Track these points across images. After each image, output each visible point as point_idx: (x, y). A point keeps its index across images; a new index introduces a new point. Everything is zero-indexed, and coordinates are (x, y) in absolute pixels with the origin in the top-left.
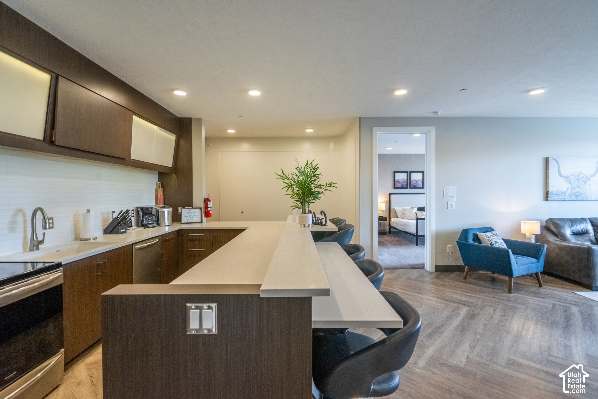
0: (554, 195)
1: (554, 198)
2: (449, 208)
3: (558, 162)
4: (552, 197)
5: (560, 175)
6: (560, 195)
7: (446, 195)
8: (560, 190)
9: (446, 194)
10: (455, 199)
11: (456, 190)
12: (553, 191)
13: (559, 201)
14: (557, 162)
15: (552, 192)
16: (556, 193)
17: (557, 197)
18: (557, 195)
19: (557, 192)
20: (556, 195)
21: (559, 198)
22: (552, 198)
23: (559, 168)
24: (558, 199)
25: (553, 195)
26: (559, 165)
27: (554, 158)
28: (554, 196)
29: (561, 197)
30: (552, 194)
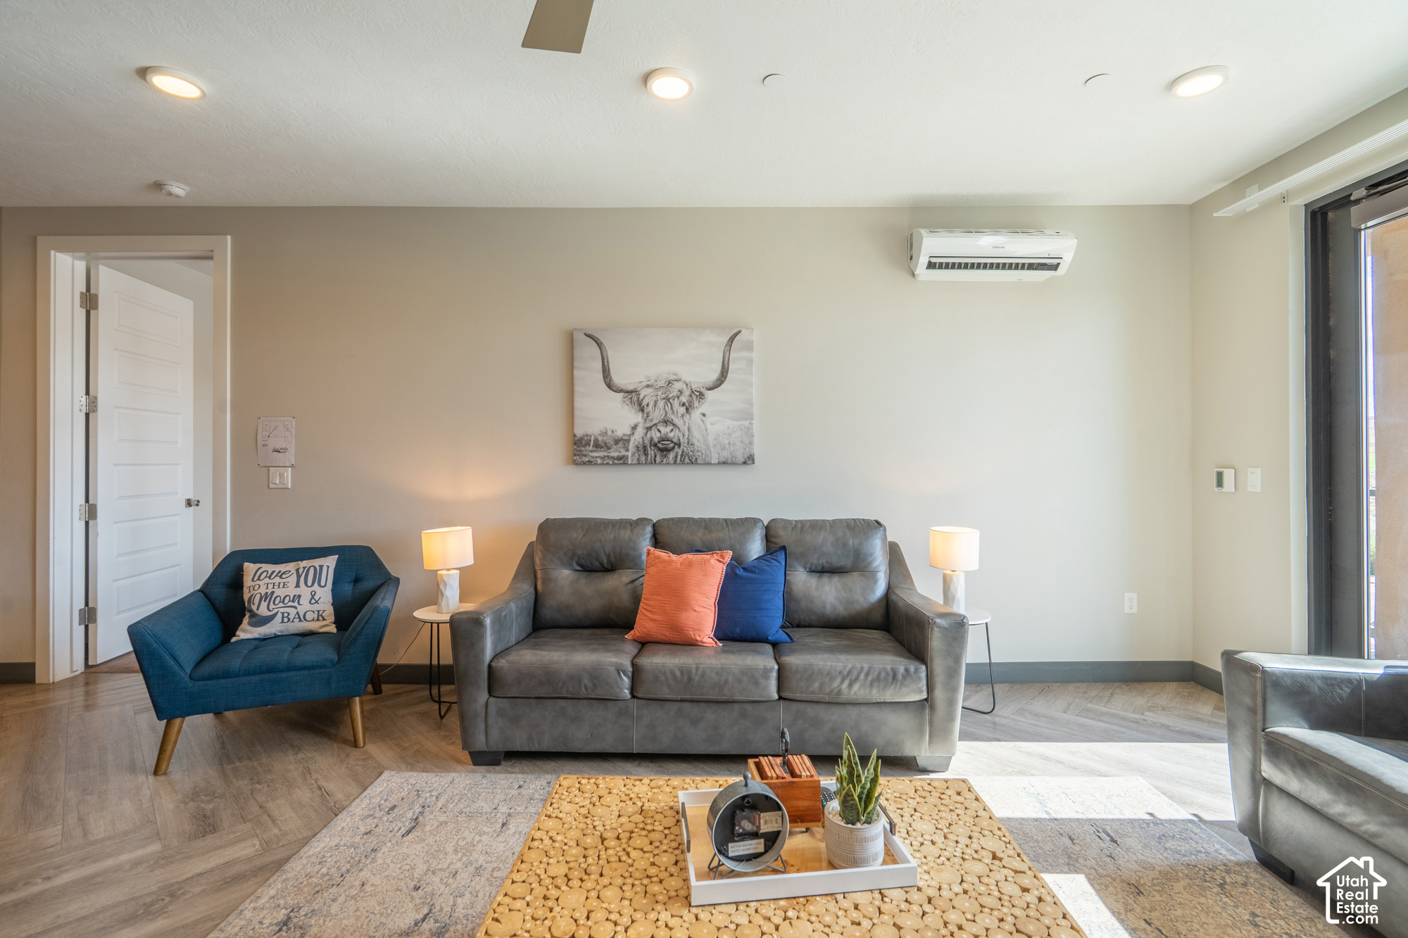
0: (591, 448)
1: (593, 457)
2: (272, 486)
3: (602, 343)
4: (585, 453)
5: (610, 385)
6: (609, 448)
7: (265, 445)
8: (609, 433)
9: (264, 443)
10: (290, 458)
11: (293, 432)
12: (587, 435)
13: (608, 464)
14: (600, 344)
15: (586, 438)
16: (596, 440)
17: (602, 454)
18: (601, 447)
19: (600, 438)
20: (597, 446)
21: (608, 456)
22: (585, 456)
23: (606, 363)
24: (603, 458)
25: (588, 448)
26: (604, 353)
27: (588, 332)
28: (591, 451)
29: (615, 454)
30: (584, 443)
